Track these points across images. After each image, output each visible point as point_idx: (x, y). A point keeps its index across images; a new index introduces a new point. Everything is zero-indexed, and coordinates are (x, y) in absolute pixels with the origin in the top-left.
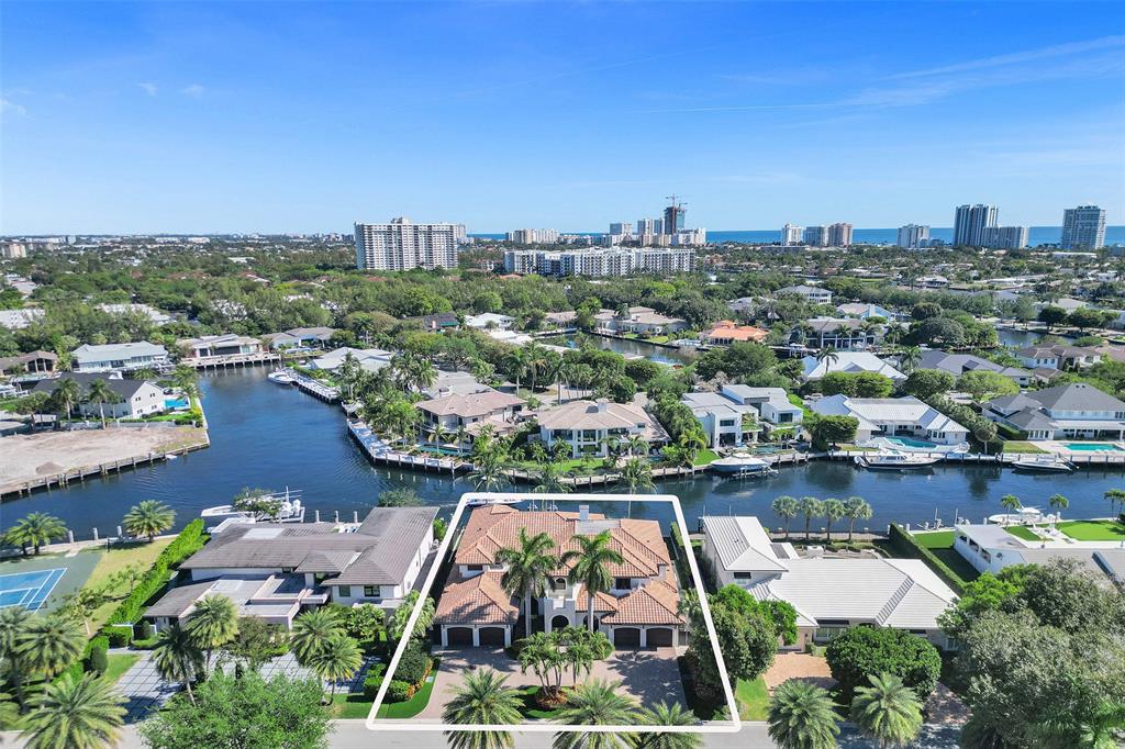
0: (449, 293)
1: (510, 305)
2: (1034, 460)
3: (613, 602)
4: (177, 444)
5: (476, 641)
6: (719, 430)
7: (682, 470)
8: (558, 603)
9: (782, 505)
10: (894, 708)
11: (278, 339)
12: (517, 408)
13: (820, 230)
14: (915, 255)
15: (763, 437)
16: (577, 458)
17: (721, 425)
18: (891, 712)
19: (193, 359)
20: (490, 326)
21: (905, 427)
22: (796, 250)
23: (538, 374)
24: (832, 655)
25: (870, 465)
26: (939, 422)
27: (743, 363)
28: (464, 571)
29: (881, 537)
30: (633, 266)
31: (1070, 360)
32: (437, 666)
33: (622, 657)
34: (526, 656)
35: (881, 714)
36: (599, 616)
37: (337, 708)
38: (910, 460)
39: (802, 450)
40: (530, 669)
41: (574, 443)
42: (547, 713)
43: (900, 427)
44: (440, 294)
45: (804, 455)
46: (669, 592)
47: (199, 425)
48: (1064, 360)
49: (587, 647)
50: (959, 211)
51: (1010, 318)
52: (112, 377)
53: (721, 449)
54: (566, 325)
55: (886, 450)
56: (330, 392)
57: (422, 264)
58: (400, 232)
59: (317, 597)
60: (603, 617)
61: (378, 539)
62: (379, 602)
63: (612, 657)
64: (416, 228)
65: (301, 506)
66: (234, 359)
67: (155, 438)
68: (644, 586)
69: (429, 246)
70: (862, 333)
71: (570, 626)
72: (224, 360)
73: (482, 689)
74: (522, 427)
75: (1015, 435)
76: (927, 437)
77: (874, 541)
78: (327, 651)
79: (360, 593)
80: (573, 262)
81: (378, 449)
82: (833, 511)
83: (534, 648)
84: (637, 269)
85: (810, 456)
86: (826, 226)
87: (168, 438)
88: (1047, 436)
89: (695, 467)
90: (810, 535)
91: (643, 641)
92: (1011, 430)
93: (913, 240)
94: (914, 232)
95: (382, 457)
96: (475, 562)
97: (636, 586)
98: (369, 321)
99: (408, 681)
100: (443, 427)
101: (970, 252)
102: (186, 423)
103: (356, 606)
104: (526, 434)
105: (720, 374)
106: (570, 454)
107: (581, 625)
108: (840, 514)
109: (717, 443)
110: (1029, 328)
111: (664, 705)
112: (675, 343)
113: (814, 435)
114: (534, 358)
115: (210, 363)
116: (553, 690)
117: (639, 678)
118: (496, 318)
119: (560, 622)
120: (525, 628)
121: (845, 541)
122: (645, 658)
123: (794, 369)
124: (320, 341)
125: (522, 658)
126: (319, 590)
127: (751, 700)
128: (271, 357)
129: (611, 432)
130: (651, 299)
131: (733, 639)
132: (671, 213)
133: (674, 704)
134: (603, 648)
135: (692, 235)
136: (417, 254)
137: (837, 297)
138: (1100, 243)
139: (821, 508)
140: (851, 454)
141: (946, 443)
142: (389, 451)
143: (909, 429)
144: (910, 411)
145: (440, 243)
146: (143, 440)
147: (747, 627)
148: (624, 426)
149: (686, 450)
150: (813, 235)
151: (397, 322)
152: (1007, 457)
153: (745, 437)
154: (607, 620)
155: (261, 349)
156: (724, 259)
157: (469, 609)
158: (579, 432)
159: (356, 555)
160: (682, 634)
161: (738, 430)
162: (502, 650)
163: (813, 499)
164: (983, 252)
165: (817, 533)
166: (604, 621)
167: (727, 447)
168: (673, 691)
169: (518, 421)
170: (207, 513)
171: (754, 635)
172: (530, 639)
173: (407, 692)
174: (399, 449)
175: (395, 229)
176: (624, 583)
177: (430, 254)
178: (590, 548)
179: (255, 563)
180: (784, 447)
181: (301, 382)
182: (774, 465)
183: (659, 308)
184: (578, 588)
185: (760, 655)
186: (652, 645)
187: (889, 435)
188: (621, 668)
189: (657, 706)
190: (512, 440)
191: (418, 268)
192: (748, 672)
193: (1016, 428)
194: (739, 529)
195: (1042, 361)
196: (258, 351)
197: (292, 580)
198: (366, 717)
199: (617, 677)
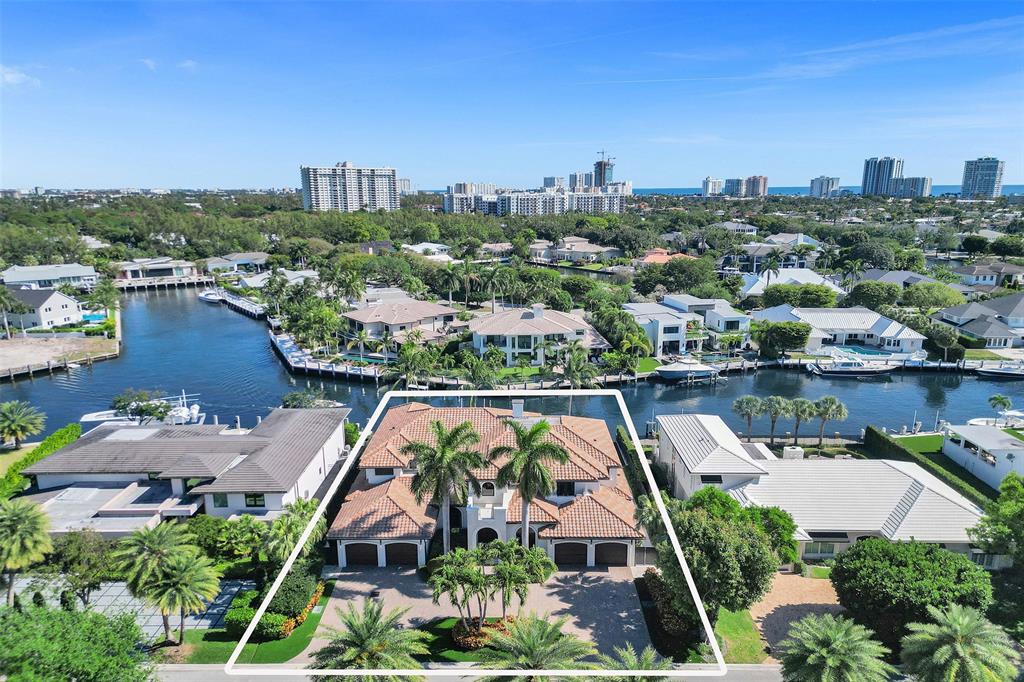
0: (388, 224)
1: (446, 235)
2: (997, 367)
3: (554, 511)
4: (81, 353)
5: (382, 560)
6: (662, 338)
7: (624, 378)
8: (485, 513)
9: (745, 405)
10: (974, 655)
11: (213, 263)
12: (449, 318)
13: (739, 182)
14: (827, 202)
15: (708, 346)
16: (511, 366)
17: (665, 332)
18: (971, 663)
19: (124, 280)
20: (426, 252)
21: (856, 335)
22: (717, 199)
23: (472, 290)
24: (839, 577)
25: (825, 372)
26: (892, 330)
27: (682, 277)
28: (371, 476)
29: (855, 442)
30: (567, 207)
31: (1009, 277)
32: (329, 591)
33: (565, 580)
34: (439, 580)
35: (956, 666)
36: (535, 528)
37: (187, 649)
38: (867, 367)
39: (750, 358)
40: (445, 597)
41: (508, 350)
42: (468, 654)
43: (850, 336)
44: (378, 223)
45: (753, 363)
46: (622, 500)
47: (111, 336)
48: (1003, 277)
49: (520, 568)
50: (867, 163)
51: (930, 248)
52: (23, 288)
53: (665, 358)
54: (502, 254)
55: (839, 357)
56: (257, 308)
57: (366, 206)
58: (344, 175)
59: (184, 508)
60: (540, 530)
61: (270, 440)
62: (263, 513)
63: (551, 580)
64: (359, 171)
65: (201, 411)
66: (166, 280)
67: (60, 348)
68: (591, 492)
69: (372, 189)
70: (794, 258)
71: (499, 540)
72: (156, 281)
73: (364, 632)
74: (453, 337)
75: (973, 343)
76: (880, 346)
77: (847, 446)
78: (166, 576)
79: (240, 502)
80: (509, 202)
81: (295, 359)
82: (804, 411)
83: (450, 569)
84: (570, 210)
85: (759, 364)
86: (744, 178)
87: (74, 347)
88: (1005, 345)
89: (638, 375)
90: (775, 440)
91: (591, 560)
92: (968, 338)
93: (824, 191)
94: (825, 183)
95: (301, 365)
96: (384, 464)
97: (582, 492)
98: (304, 245)
99: (285, 614)
100: (368, 335)
101: (878, 200)
102: (97, 334)
103: (234, 518)
104: (457, 342)
105: (659, 287)
106: (504, 362)
107: (514, 538)
108: (811, 414)
109: (659, 351)
110: (952, 257)
111: (631, 649)
112: (610, 269)
113: (762, 343)
114: (467, 272)
115: (140, 284)
116: (475, 623)
117: (586, 606)
118: (433, 247)
119: (487, 535)
120: (442, 544)
121: (815, 446)
122: (594, 581)
123: (734, 284)
124: (256, 266)
125: (433, 582)
126: (187, 499)
127: (734, 635)
128: (205, 279)
129: (547, 337)
130: (585, 230)
131: (719, 556)
132: (601, 167)
133: (644, 648)
134: (542, 567)
135: (620, 187)
136: (361, 197)
137: (763, 232)
138: (997, 193)
139: (790, 408)
140: (803, 361)
141: (901, 351)
142: (309, 360)
143: (859, 338)
144: (861, 320)
145: (382, 185)
146: (47, 350)
147: (738, 540)
148: (560, 332)
149: (629, 356)
150: (733, 186)
151: (332, 247)
152: (969, 364)
153: (690, 345)
154: (546, 533)
155: (195, 271)
156: (651, 206)
157: (372, 521)
158: (513, 339)
159: (240, 459)
160: (639, 550)
161: (682, 338)
162: (414, 571)
163: (779, 398)
164: (890, 200)
165: (781, 437)
166: (542, 534)
167: (671, 355)
168: (631, 624)
169: (449, 332)
170: (87, 418)
171: (746, 550)
172: (447, 556)
173: (282, 628)
174: (320, 358)
175: (339, 172)
176: (567, 488)
177: (373, 196)
178: (525, 440)
179: (114, 467)
180: (732, 355)
181: (230, 300)
182: (722, 373)
183: (593, 238)
184: (509, 495)
185: (754, 576)
186: (602, 564)
187: (840, 345)
188: (565, 595)
189: (622, 653)
190: (442, 349)
191: (362, 210)
192: (740, 600)
193: (972, 336)
194: (702, 426)
195: (981, 278)
196: (192, 274)
197: (157, 488)
198: (226, 662)
199: (558, 604)
